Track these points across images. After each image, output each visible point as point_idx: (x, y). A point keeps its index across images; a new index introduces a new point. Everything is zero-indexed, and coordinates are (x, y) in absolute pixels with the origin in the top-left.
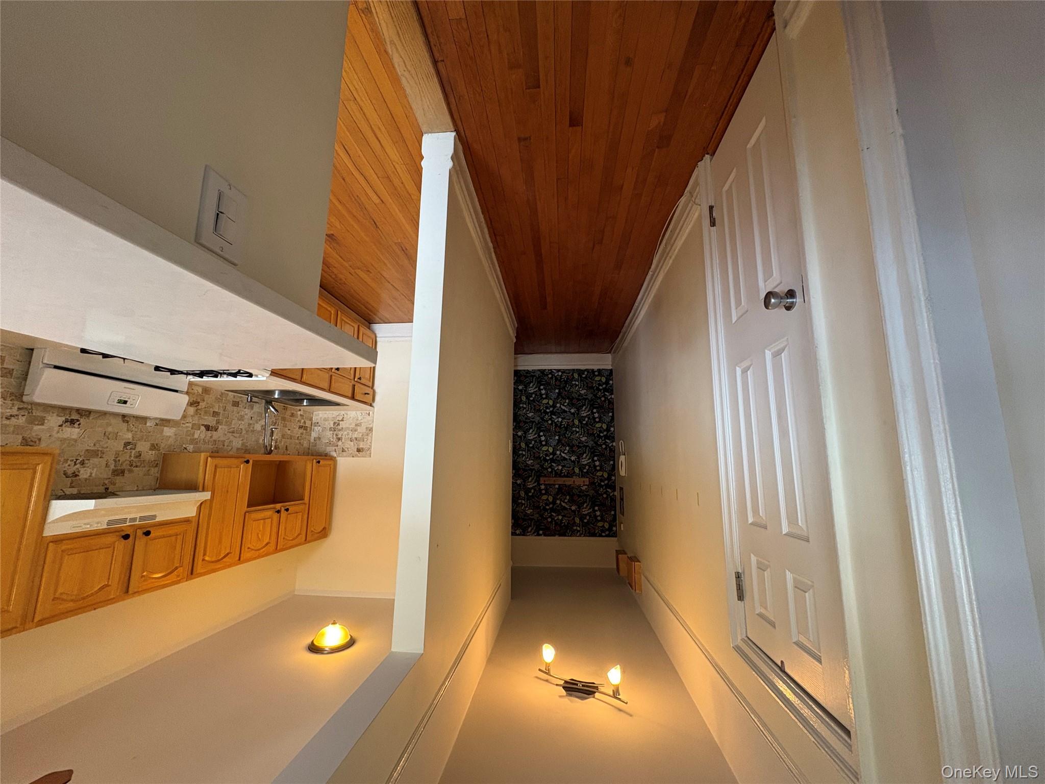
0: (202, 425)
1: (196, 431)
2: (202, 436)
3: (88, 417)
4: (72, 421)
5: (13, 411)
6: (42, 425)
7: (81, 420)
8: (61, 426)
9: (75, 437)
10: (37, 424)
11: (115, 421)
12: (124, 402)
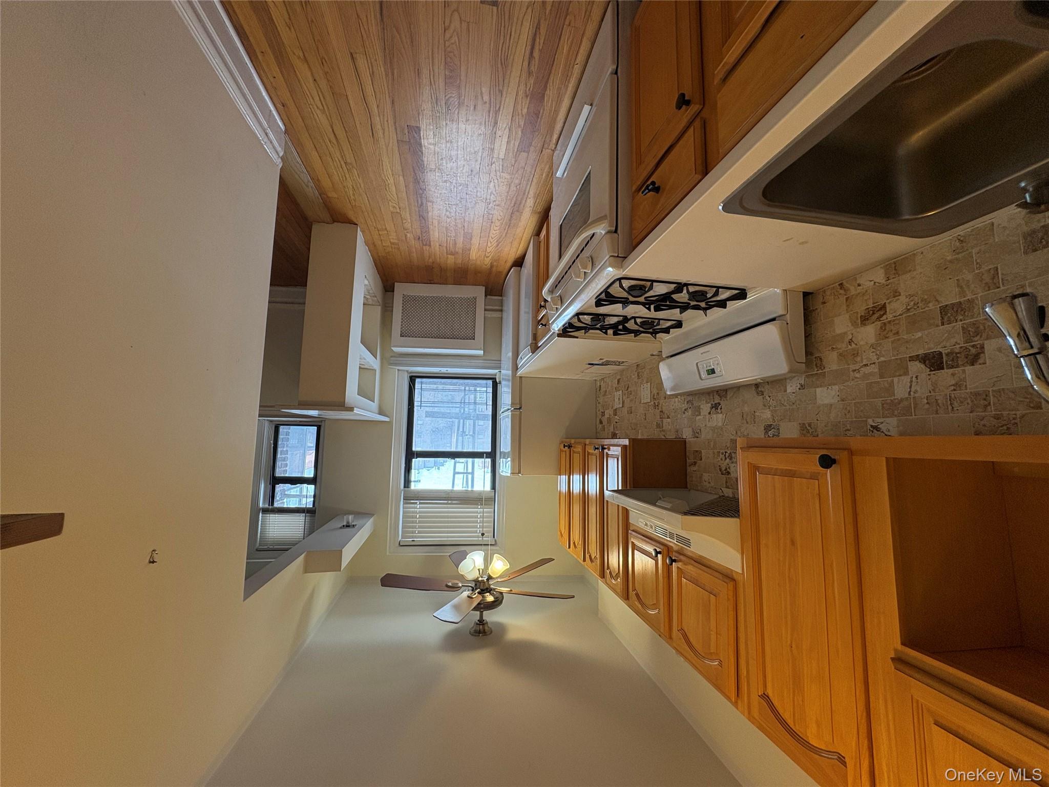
0: (912, 359)
1: (896, 380)
2: (921, 390)
3: (726, 397)
4: (716, 407)
5: (685, 406)
6: (700, 415)
7: (722, 403)
8: (710, 413)
9: (720, 424)
10: (697, 415)
11: (749, 395)
12: (712, 371)
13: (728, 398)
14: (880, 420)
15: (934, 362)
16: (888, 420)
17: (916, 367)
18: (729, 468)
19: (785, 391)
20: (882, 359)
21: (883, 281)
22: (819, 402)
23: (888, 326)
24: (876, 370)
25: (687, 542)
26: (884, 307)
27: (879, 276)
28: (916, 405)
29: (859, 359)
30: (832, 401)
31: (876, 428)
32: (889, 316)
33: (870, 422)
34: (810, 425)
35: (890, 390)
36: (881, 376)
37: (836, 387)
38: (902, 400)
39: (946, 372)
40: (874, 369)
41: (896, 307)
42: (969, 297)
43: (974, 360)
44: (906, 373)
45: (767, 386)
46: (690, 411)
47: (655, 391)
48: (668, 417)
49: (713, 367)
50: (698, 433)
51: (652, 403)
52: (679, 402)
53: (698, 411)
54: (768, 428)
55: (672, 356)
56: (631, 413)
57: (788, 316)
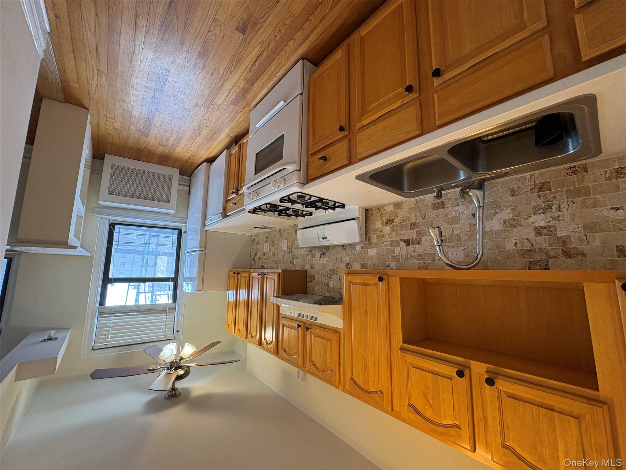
0: (401, 240)
1: (396, 248)
2: (404, 253)
3: (329, 250)
4: (323, 254)
5: (307, 253)
6: (315, 258)
7: (326, 252)
8: (320, 257)
9: (325, 262)
10: (314, 258)
11: (340, 250)
12: (325, 238)
13: (330, 251)
14: (390, 263)
15: (408, 242)
16: (393, 263)
17: (402, 243)
18: (329, 283)
19: (355, 249)
20: (391, 239)
21: (393, 210)
22: (369, 254)
23: (394, 228)
24: (389, 244)
25: (316, 319)
26: (393, 220)
27: (392, 208)
28: (402, 257)
29: (384, 239)
30: (374, 254)
31: (389, 266)
32: (394, 224)
33: (387, 263)
34: (365, 264)
35: (393, 251)
36: (391, 246)
37: (375, 249)
38: (397, 256)
39: (411, 246)
40: (389, 243)
41: (397, 221)
42: (418, 221)
43: (419, 243)
44: (399, 246)
45: (348, 247)
46: (310, 256)
47: (290, 245)
48: (297, 258)
49: (326, 236)
50: (314, 266)
51: (288, 250)
52: (304, 251)
53: (314, 256)
54: (347, 265)
55: (304, 228)
56: (275, 255)
57: (360, 218)
